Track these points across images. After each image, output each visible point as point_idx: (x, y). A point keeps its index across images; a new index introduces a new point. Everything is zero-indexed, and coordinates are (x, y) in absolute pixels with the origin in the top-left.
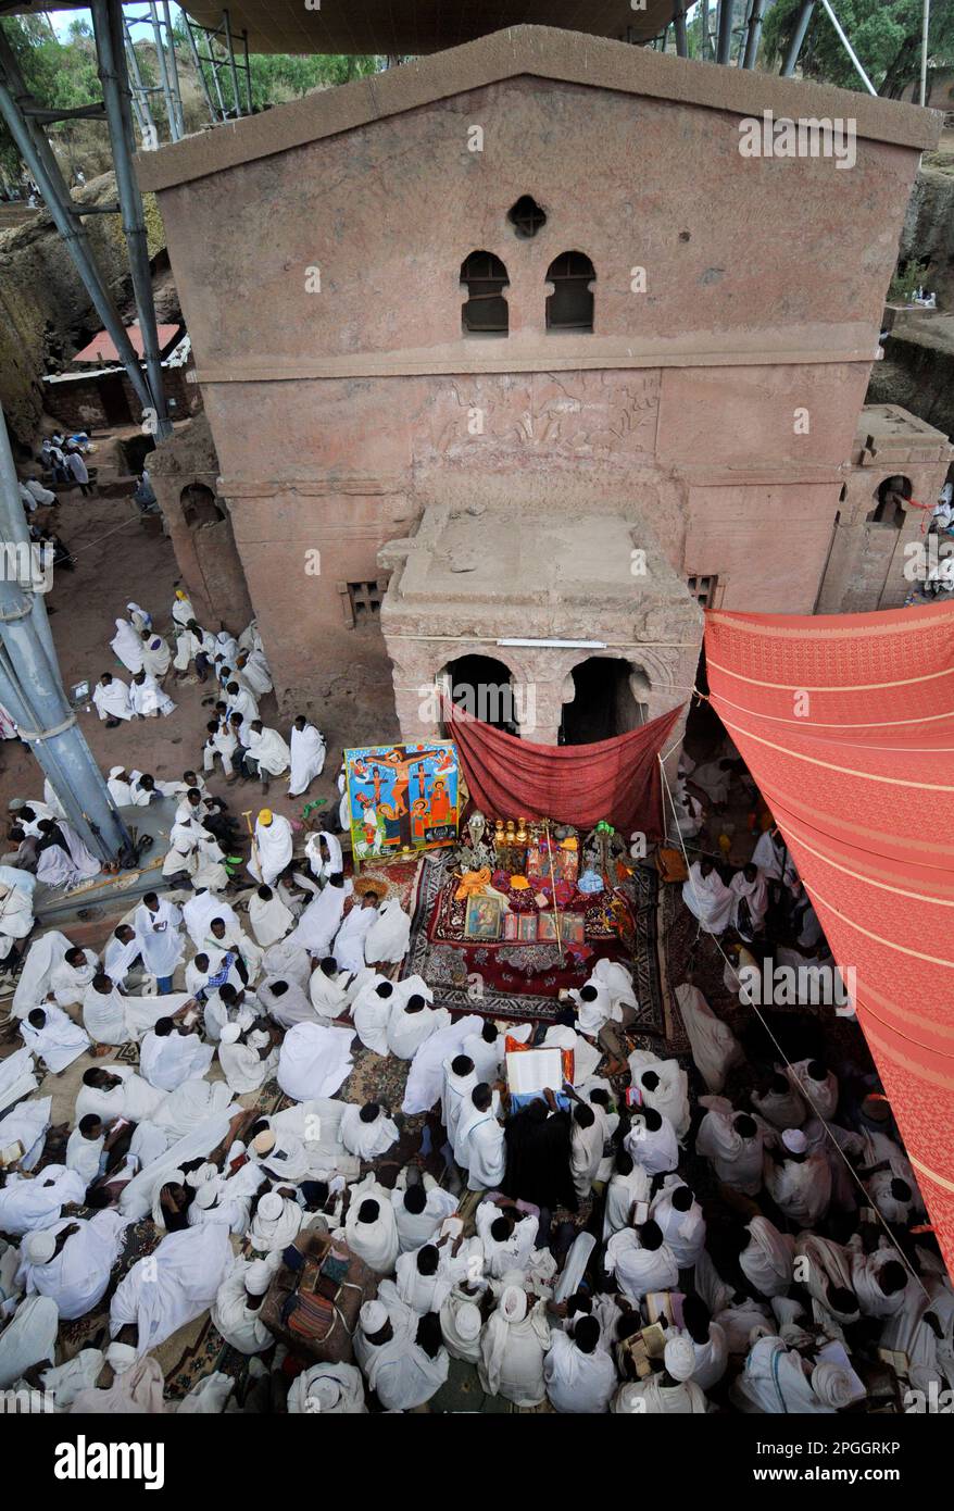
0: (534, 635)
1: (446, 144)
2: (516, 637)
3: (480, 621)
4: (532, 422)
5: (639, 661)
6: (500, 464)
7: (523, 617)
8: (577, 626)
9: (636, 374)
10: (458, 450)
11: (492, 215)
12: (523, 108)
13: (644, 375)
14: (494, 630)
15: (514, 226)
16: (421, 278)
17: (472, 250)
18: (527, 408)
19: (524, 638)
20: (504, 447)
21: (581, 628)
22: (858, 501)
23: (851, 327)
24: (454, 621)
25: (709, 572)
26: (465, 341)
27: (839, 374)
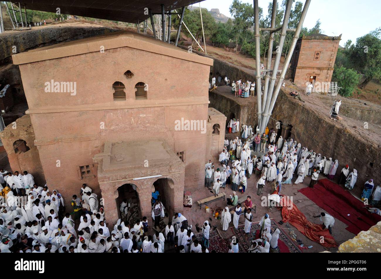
0: (143, 176)
1: (108, 59)
2: (138, 177)
3: (127, 175)
4: (134, 120)
5: (171, 178)
6: (125, 130)
7: (139, 172)
8: (154, 172)
9: (158, 108)
10: (114, 127)
11: (120, 74)
12: (127, 53)
13: (160, 108)
14: (132, 176)
15: (126, 76)
16: (102, 87)
17: (115, 81)
18: (132, 116)
19: (140, 177)
20: (126, 126)
21: (155, 172)
22: (209, 130)
23: (203, 97)
24: (120, 176)
25: (181, 151)
26: (114, 101)
27: (202, 106)
